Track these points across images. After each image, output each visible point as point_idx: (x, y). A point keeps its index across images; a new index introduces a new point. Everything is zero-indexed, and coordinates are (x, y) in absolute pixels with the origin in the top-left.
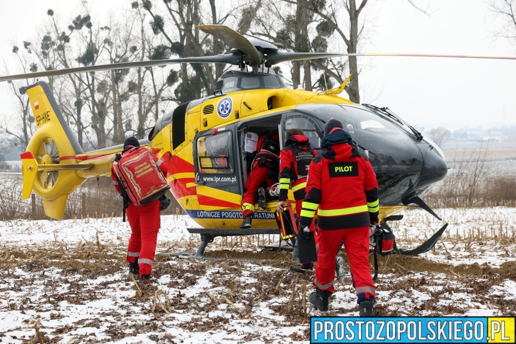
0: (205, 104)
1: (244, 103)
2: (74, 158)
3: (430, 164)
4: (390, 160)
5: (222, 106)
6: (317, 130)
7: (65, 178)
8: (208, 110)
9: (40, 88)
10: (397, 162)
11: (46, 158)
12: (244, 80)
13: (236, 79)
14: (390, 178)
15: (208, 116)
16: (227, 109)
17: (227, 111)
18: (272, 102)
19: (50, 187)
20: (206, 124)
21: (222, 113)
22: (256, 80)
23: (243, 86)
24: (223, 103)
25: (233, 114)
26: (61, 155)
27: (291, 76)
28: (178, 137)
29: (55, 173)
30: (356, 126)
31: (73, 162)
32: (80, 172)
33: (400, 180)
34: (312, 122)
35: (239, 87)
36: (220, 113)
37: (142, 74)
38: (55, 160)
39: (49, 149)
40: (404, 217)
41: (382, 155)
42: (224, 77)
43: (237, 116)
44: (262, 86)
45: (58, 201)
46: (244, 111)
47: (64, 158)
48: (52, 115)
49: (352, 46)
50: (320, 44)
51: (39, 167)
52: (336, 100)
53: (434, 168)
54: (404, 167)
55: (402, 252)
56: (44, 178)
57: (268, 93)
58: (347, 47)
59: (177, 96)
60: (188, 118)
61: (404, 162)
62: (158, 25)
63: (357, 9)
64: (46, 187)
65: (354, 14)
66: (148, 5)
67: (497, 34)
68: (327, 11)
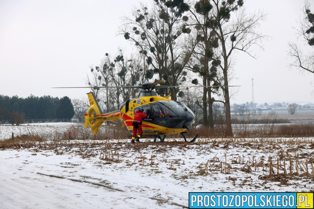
0: (134, 100)
1: (144, 100)
2: (100, 115)
3: (188, 117)
4: (178, 116)
5: (138, 101)
6: (160, 108)
7: (97, 122)
8: (135, 102)
9: (91, 94)
10: (180, 116)
11: (92, 116)
13: (143, 93)
15: (134, 104)
18: (152, 100)
19: (94, 125)
20: (134, 106)
22: (148, 94)
23: (145, 95)
25: (141, 103)
26: (97, 115)
28: (127, 110)
29: (94, 120)
31: (100, 117)
32: (102, 120)
36: (138, 103)
38: (95, 116)
39: (93, 113)
43: (142, 104)
45: (95, 129)
46: (143, 102)
47: (98, 115)
48: (94, 102)
49: (225, 71)
51: (89, 118)
52: (168, 100)
53: (189, 119)
54: (182, 118)
56: (92, 122)
58: (223, 71)
60: (130, 104)
61: (182, 117)
62: (149, 61)
63: (227, 56)
64: (92, 125)
65: (226, 58)
66: (145, 53)
67: (291, 65)
68: (215, 57)
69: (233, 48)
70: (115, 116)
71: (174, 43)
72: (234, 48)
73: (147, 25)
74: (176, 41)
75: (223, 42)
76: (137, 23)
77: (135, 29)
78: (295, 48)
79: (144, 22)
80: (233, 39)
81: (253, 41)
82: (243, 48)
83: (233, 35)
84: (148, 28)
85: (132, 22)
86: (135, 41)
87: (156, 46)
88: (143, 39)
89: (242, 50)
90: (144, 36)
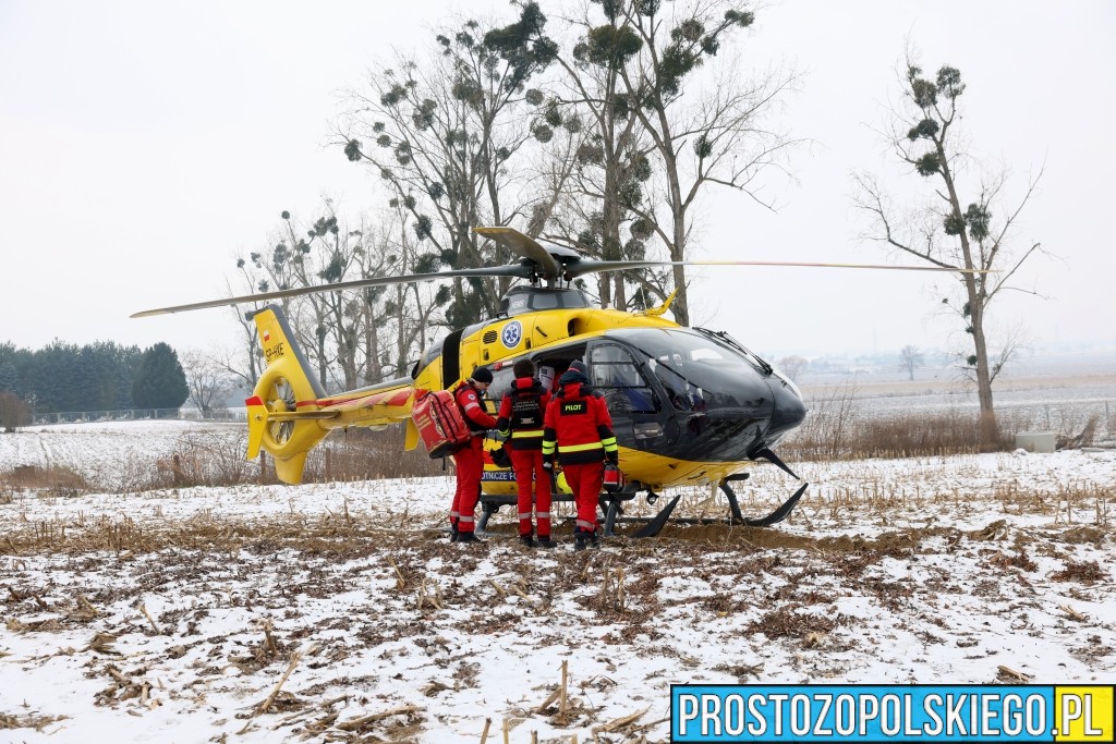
0: (486, 330)
1: (537, 328)
2: (315, 403)
3: (783, 405)
4: (730, 401)
5: (508, 332)
6: (634, 363)
7: (302, 429)
8: (490, 338)
9: (270, 312)
10: (740, 403)
11: (278, 405)
12: (537, 298)
13: (527, 296)
14: (732, 424)
15: (489, 346)
16: (515, 336)
17: (515, 339)
18: (574, 326)
19: (284, 442)
20: (487, 357)
21: (509, 341)
22: (552, 298)
23: (535, 306)
24: (509, 329)
25: (522, 343)
26: (298, 400)
27: (598, 292)
28: (451, 374)
29: (290, 423)
30: (686, 356)
31: (313, 409)
32: (323, 422)
33: (745, 427)
34: (628, 352)
35: (531, 307)
36: (505, 342)
37: (403, 292)
38: (290, 406)
39: (282, 392)
40: (751, 475)
41: (720, 395)
42: (510, 294)
43: (528, 345)
44: (561, 306)
45: (294, 460)
46: (536, 338)
47: (302, 404)
48: (287, 348)
49: (676, 251)
50: (635, 249)
51: (270, 416)
52: (658, 323)
53: (788, 411)
54: (750, 410)
55: (749, 522)
56: (276, 430)
57: (568, 314)
58: (670, 253)
59: (448, 319)
60: (464, 349)
61: (748, 404)
62: (424, 227)
63: (683, 203)
64: (278, 442)
65: (679, 211)
66: (410, 203)
67: (862, 236)
68: (643, 207)
69: (701, 179)
70: (387, 404)
71: (504, 172)
72: (705, 179)
73: (414, 116)
74: (507, 163)
75: (671, 158)
76: (386, 109)
77: (379, 126)
78: (868, 184)
79: (406, 107)
80: (704, 149)
81: (766, 158)
82: (734, 179)
83: (703, 138)
84: (417, 124)
85: (370, 105)
86: (379, 166)
87: (446, 181)
88: (404, 161)
89: (732, 185)
90: (405, 153)
